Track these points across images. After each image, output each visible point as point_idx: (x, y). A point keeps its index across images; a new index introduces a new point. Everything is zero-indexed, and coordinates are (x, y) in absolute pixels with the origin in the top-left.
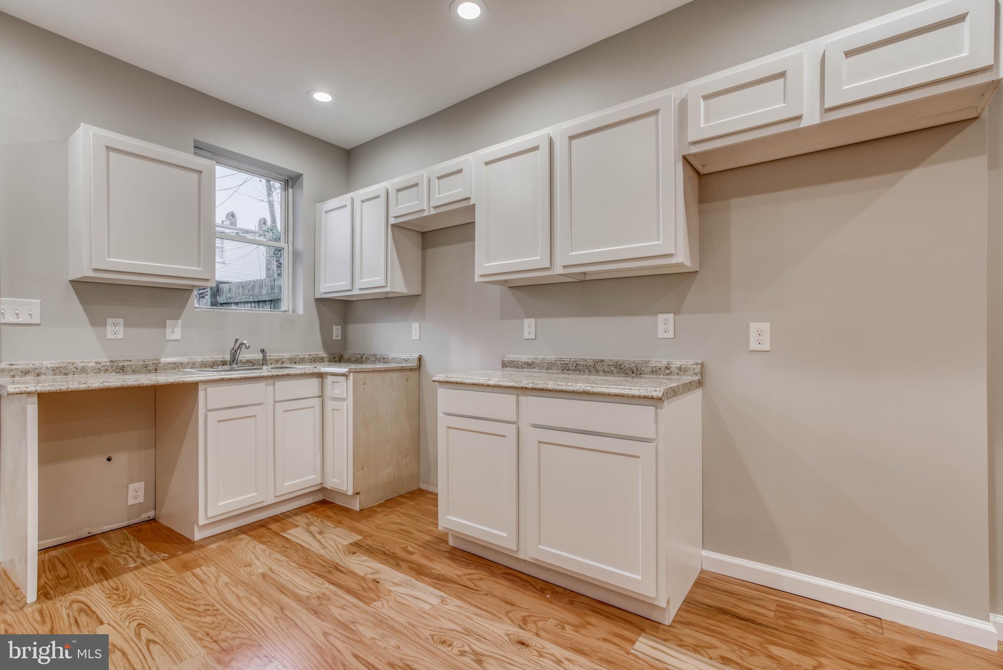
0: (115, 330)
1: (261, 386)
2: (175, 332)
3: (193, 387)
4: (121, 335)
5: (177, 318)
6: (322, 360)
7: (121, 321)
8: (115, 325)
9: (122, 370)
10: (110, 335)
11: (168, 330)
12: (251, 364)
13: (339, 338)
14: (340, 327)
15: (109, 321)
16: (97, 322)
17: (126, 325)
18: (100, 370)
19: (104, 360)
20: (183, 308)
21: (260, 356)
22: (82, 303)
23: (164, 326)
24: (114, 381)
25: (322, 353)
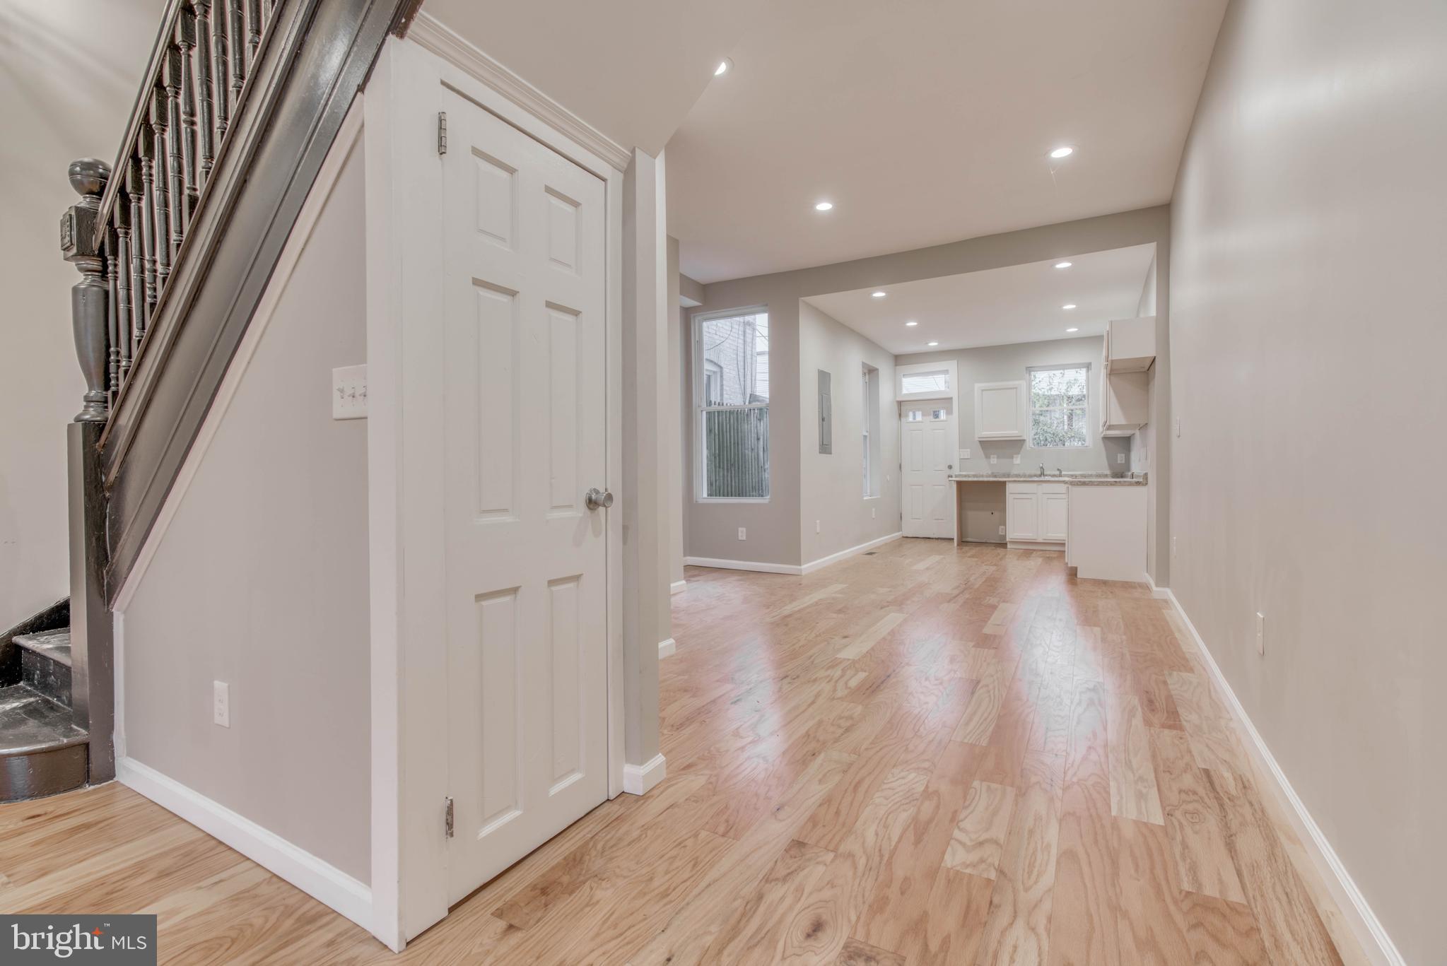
0: (994, 460)
1: (1034, 485)
2: (1017, 460)
3: (1004, 483)
4: (995, 462)
5: (1019, 454)
6: (1106, 476)
7: (996, 456)
8: (993, 458)
9: (995, 476)
10: (992, 462)
11: (1014, 459)
12: (1054, 476)
13: (1123, 462)
14: (1123, 455)
15: (992, 456)
16: (987, 457)
17: (998, 457)
18: (987, 477)
19: (990, 473)
20: (1021, 449)
21: (1058, 473)
22: (983, 449)
23: (1012, 458)
24: (975, 479)
25: (1108, 472)
